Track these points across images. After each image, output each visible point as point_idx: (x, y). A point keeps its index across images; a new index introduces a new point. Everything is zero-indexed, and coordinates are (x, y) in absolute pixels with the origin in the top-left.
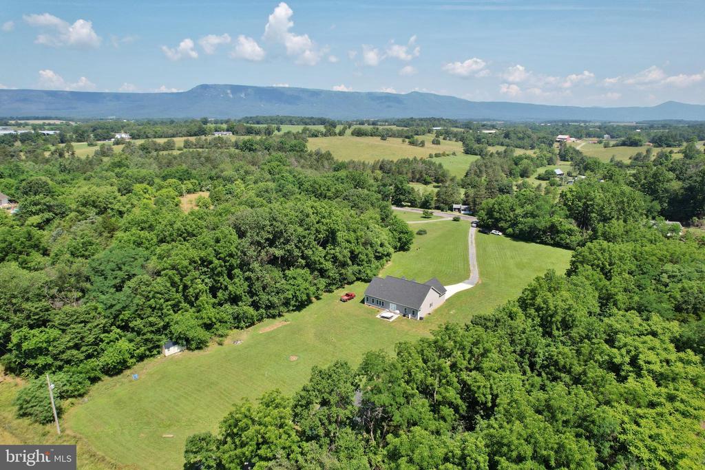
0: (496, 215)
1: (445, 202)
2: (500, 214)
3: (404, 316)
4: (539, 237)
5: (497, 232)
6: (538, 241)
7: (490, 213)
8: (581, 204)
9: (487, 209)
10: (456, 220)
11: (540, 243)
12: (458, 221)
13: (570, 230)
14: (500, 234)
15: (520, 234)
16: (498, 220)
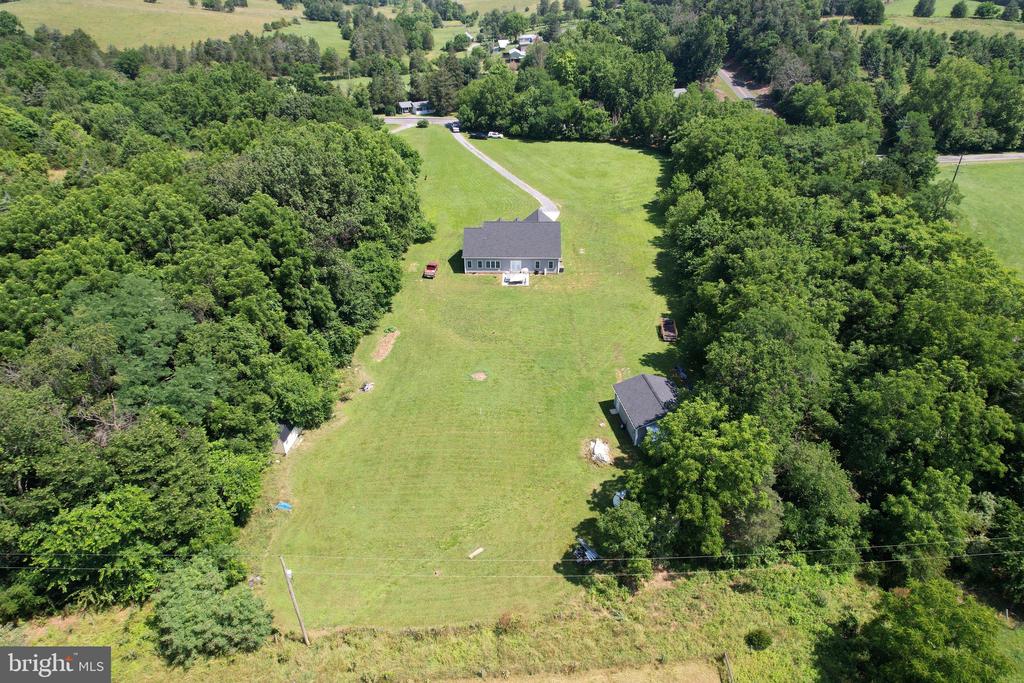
0: (491, 109)
1: (385, 100)
2: (496, 106)
3: (536, 273)
4: (561, 132)
5: (497, 135)
6: (559, 137)
7: (478, 105)
8: (587, 78)
9: (471, 102)
10: (422, 125)
11: (561, 140)
12: (425, 127)
13: (598, 115)
14: (501, 136)
15: (530, 131)
16: (493, 117)
